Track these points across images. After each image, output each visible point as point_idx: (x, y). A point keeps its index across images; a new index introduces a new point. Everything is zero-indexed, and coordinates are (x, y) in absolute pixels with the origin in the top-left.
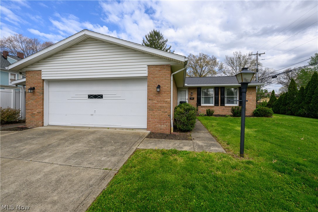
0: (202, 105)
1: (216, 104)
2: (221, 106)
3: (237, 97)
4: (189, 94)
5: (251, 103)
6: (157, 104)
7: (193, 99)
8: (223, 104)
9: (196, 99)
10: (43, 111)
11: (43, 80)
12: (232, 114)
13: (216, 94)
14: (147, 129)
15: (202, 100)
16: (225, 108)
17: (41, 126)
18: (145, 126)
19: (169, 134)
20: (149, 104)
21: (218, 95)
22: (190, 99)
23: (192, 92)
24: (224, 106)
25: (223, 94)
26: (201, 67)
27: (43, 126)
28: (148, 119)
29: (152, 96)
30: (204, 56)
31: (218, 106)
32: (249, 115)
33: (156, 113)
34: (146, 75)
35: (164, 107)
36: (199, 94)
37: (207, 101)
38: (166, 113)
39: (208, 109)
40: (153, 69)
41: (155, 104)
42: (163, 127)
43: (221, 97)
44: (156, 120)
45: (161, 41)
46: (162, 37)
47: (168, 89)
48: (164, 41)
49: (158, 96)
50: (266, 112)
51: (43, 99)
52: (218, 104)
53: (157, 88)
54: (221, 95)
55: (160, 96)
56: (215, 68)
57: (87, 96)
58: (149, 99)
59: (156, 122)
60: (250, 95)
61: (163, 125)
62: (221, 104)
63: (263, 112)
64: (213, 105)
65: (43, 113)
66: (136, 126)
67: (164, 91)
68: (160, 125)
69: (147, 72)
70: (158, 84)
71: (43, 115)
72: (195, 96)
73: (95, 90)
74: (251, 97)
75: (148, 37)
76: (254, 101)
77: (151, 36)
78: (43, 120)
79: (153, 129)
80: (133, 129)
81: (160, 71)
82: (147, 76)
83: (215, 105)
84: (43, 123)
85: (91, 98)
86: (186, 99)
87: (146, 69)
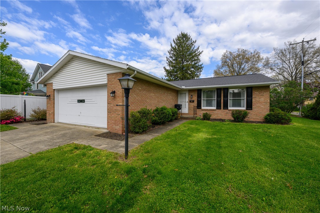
0: (203, 108)
1: (218, 107)
2: (223, 109)
3: (244, 99)
4: (189, 96)
5: (262, 106)
6: (113, 107)
7: (193, 101)
8: (226, 107)
9: (196, 102)
10: (54, 112)
11: (54, 90)
12: (233, 119)
13: (219, 96)
14: (107, 129)
15: (203, 103)
16: (229, 112)
17: (53, 123)
18: (106, 126)
19: (121, 134)
20: (108, 108)
21: (221, 97)
22: (190, 101)
23: (192, 94)
24: (228, 109)
25: (226, 96)
26: (240, 64)
27: (54, 122)
28: (108, 120)
29: (110, 100)
30: (244, 52)
31: (221, 109)
32: (260, 120)
33: (113, 115)
34: (106, 82)
35: (118, 110)
36: (199, 97)
37: (209, 104)
38: (119, 116)
39: (205, 112)
40: (111, 77)
41: (112, 107)
42: (117, 128)
43: (223, 99)
44: (112, 121)
45: (189, 42)
46: (190, 38)
47: (120, 94)
48: (192, 42)
49: (114, 100)
50: (278, 118)
51: (54, 103)
52: (220, 107)
53: (110, 93)
54: (224, 97)
55: (116, 101)
56: (258, 64)
57: (77, 101)
58: (108, 103)
59: (112, 123)
60: (262, 97)
61: (117, 126)
62: (224, 107)
63: (275, 117)
64: (215, 108)
65: (54, 113)
66: (103, 126)
67: (118, 96)
68: (115, 126)
69: (106, 80)
70: (114, 90)
71: (54, 115)
72: (195, 98)
73: (81, 95)
74: (263, 99)
75: (175, 41)
76: (266, 103)
77: (178, 38)
78: (54, 118)
79: (111, 129)
80: (99, 128)
81: (115, 78)
82: (107, 84)
83: (217, 109)
84: (54, 120)
85: (79, 102)
86: (187, 101)
87: (106, 77)
